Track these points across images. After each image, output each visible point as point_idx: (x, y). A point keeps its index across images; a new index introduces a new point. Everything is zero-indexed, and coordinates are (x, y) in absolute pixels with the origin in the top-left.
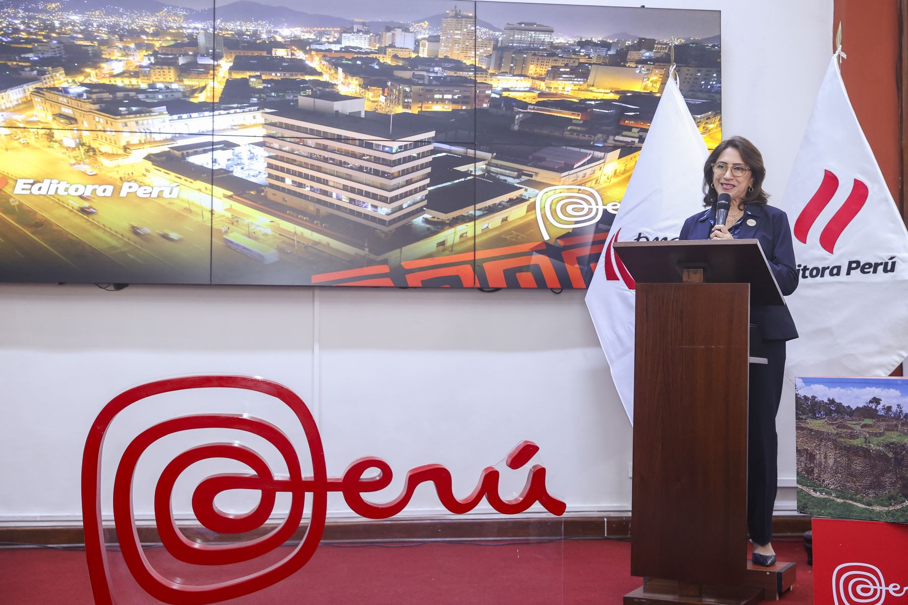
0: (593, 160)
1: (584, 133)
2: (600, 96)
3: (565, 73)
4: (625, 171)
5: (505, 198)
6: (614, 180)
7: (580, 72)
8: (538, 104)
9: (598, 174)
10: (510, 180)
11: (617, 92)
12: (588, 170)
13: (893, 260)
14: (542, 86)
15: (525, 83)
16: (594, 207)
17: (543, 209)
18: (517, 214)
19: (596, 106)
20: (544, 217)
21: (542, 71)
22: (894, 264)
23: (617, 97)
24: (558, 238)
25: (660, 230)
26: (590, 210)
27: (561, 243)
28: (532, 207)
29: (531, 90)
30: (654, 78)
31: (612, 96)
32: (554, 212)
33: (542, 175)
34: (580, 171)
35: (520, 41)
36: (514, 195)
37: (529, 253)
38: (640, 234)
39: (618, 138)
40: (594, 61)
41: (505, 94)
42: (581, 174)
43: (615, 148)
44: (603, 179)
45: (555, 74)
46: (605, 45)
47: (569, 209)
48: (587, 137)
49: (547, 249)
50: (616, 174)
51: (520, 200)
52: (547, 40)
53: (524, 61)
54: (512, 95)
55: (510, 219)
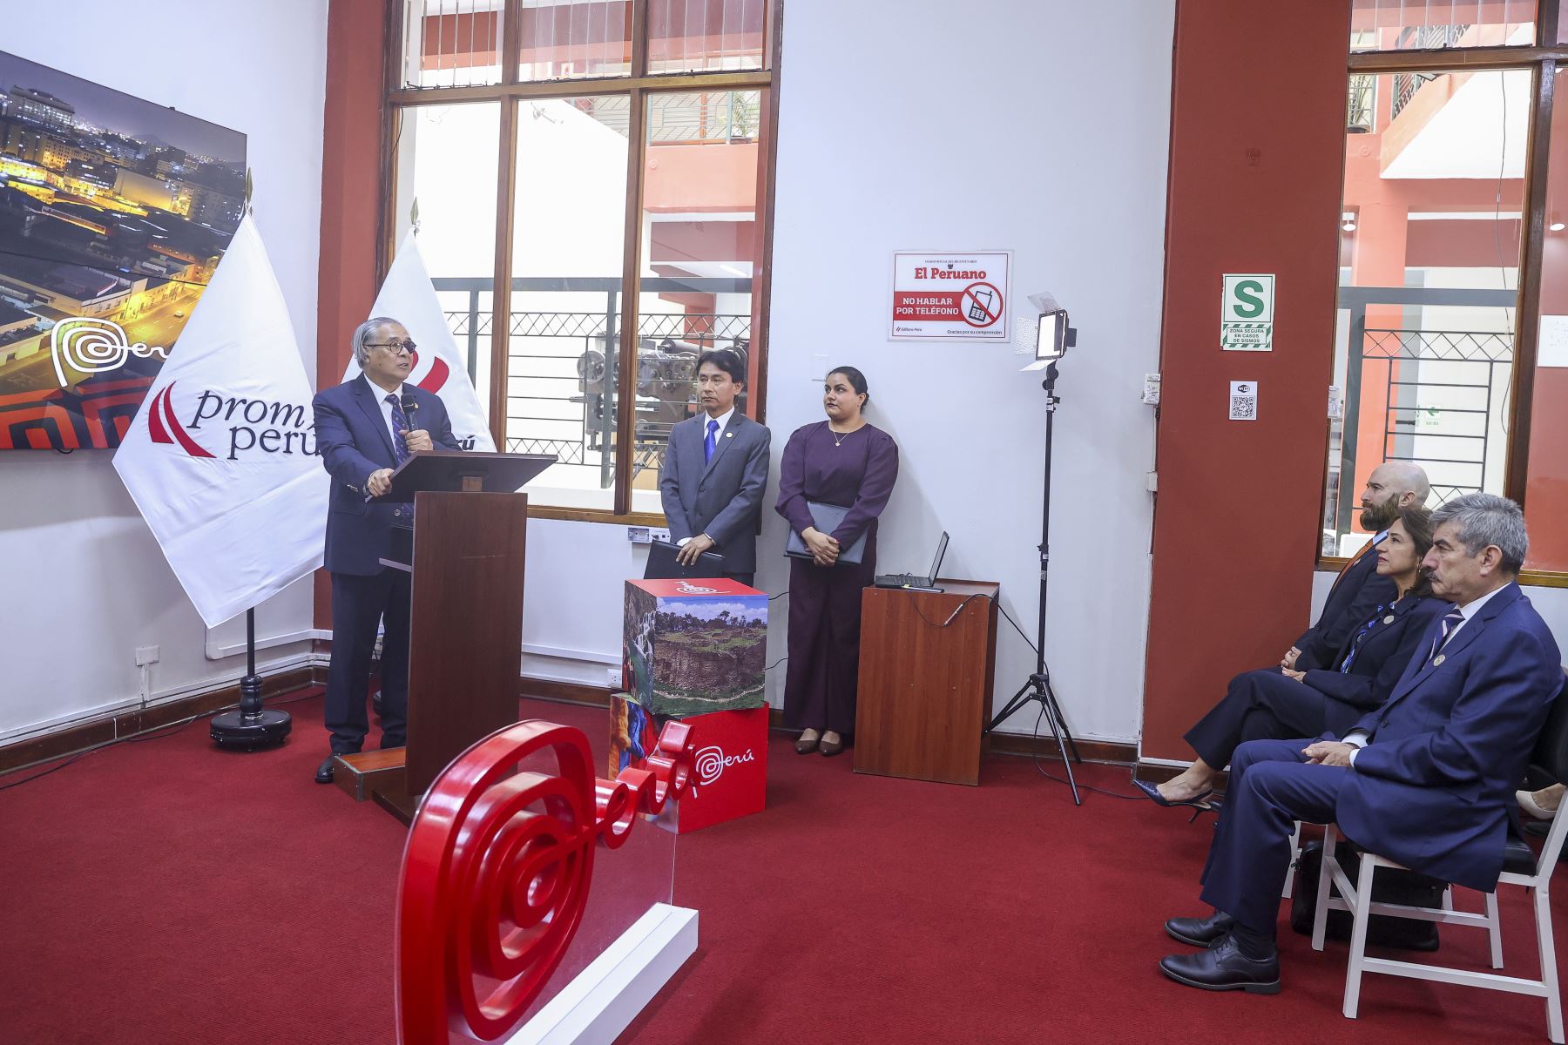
0: (119, 288)
1: (103, 251)
2: (128, 209)
3: (88, 171)
4: (152, 306)
5: (11, 327)
6: (141, 316)
7: (105, 174)
8: (55, 205)
9: (123, 306)
10: (19, 304)
11: (145, 208)
12: (112, 300)
13: (472, 439)
14: (60, 182)
15: (37, 175)
16: (119, 347)
17: (59, 346)
18: (27, 349)
19: (122, 221)
20: (61, 356)
21: (61, 162)
22: (472, 442)
23: (145, 214)
24: (77, 385)
25: (237, 390)
26: (115, 351)
27: (80, 391)
28: (46, 343)
29: (46, 185)
30: (183, 198)
31: (139, 211)
32: (72, 351)
33: (60, 302)
34: (105, 301)
35: (31, 115)
36: (23, 324)
37: (42, 404)
38: (207, 392)
39: (145, 264)
40: (121, 163)
41: (12, 184)
42: (105, 305)
43: (142, 276)
44: (129, 313)
45: (74, 170)
46: (131, 144)
47: (91, 348)
48: (111, 259)
49: (64, 398)
50: (142, 309)
51: (31, 332)
52: (67, 122)
53: (37, 144)
54: (21, 187)
55: (18, 357)
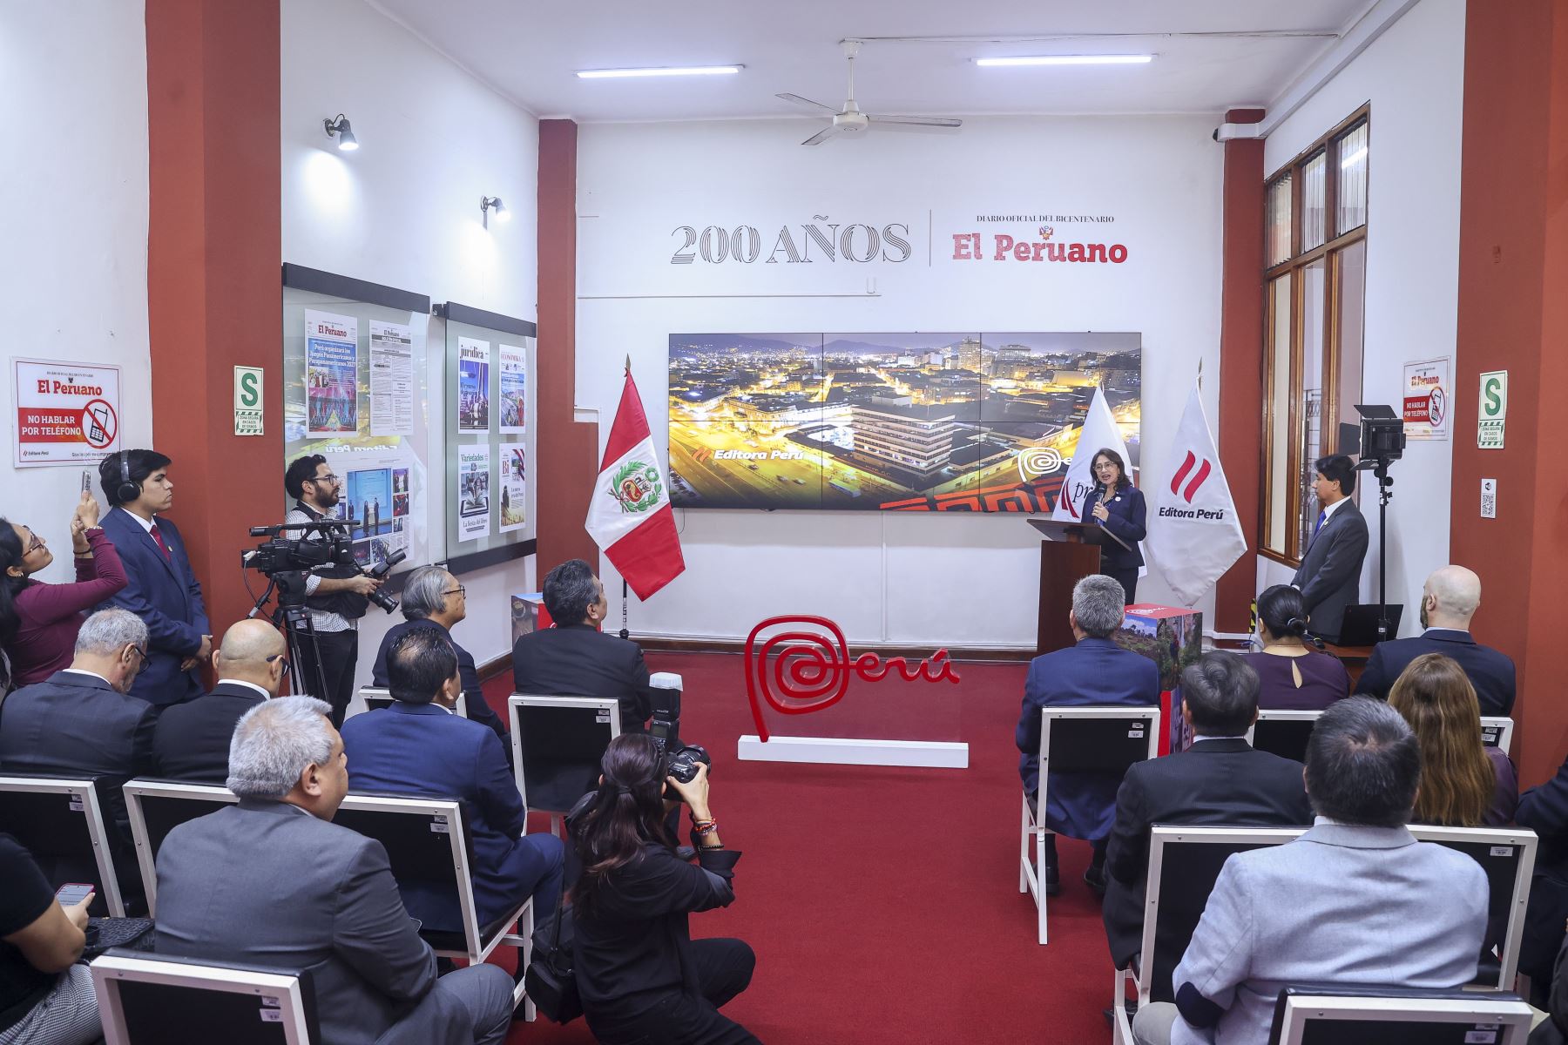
0: (1055, 431)
1: (1050, 414)
2: (1061, 390)
3: (1038, 376)
4: (1076, 438)
5: (998, 456)
6: (1069, 443)
7: (1048, 375)
8: (1020, 396)
9: (1058, 439)
10: (1002, 445)
11: (1071, 388)
12: (1052, 437)
14: (1023, 385)
15: (1011, 384)
16: (1055, 461)
17: (1022, 462)
18: (1006, 465)
19: (1057, 397)
20: (1023, 467)
21: (1023, 375)
23: (1071, 390)
24: (1033, 480)
26: (1053, 462)
27: (1033, 483)
28: (1016, 461)
29: (1016, 387)
30: (1096, 377)
31: (1068, 390)
32: (1029, 464)
33: (1023, 441)
34: (1046, 439)
35: (1009, 357)
36: (1004, 454)
37: (1014, 490)
39: (1072, 416)
40: (1057, 367)
41: (999, 391)
42: (1047, 440)
43: (1070, 423)
44: (1061, 444)
45: (1031, 377)
46: (1064, 357)
47: (1039, 462)
48: (1051, 417)
49: (1025, 487)
50: (1070, 440)
51: (1008, 457)
52: (1027, 355)
53: (1012, 369)
54: (1003, 391)
55: (1001, 469)
